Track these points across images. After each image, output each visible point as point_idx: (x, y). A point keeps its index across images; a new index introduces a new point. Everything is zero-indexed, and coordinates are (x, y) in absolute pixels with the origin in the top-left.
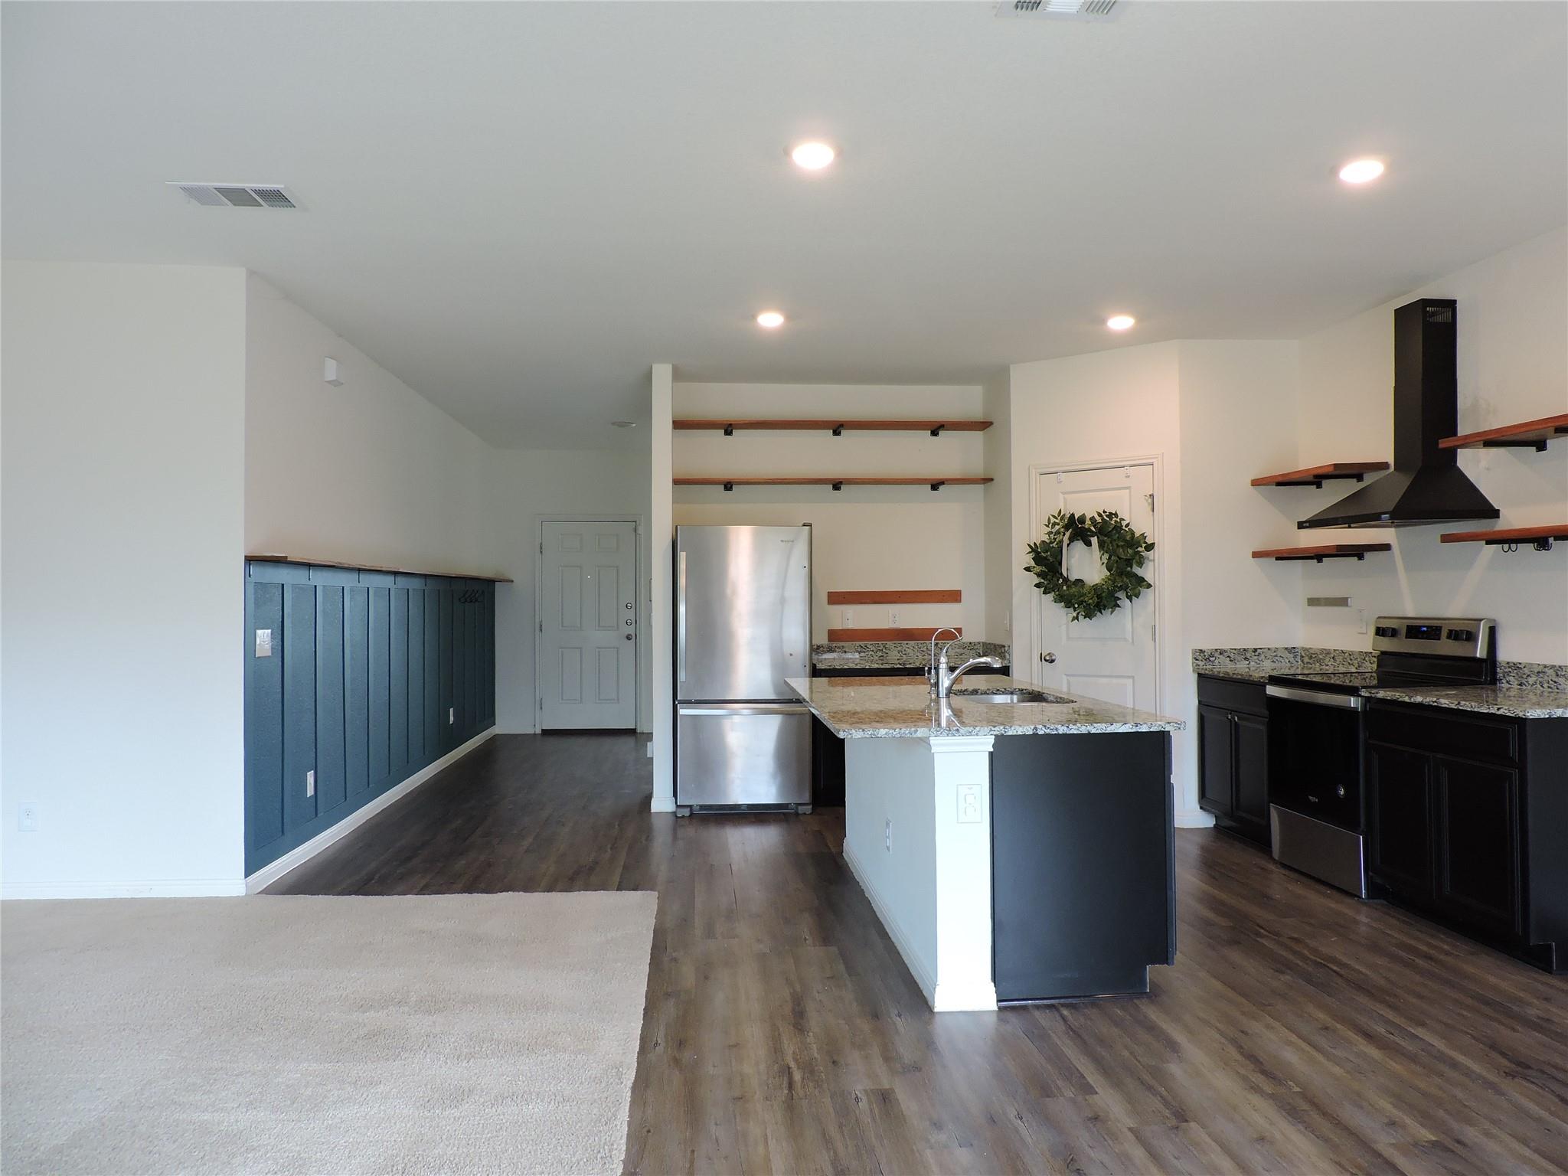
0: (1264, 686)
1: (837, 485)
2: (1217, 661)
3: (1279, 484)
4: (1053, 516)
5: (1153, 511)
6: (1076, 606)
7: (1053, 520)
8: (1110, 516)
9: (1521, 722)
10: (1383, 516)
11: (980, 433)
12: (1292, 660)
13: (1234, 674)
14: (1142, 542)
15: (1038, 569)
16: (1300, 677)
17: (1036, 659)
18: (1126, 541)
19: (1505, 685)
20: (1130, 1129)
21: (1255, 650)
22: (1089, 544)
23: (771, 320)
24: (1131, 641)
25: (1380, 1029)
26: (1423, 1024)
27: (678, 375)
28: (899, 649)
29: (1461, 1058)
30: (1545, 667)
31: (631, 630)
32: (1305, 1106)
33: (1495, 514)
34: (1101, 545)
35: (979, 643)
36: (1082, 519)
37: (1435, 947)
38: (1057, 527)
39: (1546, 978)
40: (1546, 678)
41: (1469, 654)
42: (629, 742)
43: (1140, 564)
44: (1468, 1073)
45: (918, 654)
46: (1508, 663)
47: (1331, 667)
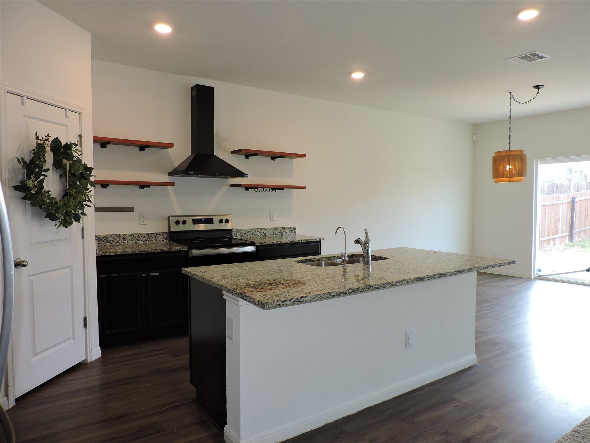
5: (81, 146)
30: (251, 229)
40: (252, 233)
41: (229, 228)
47: (122, 243)
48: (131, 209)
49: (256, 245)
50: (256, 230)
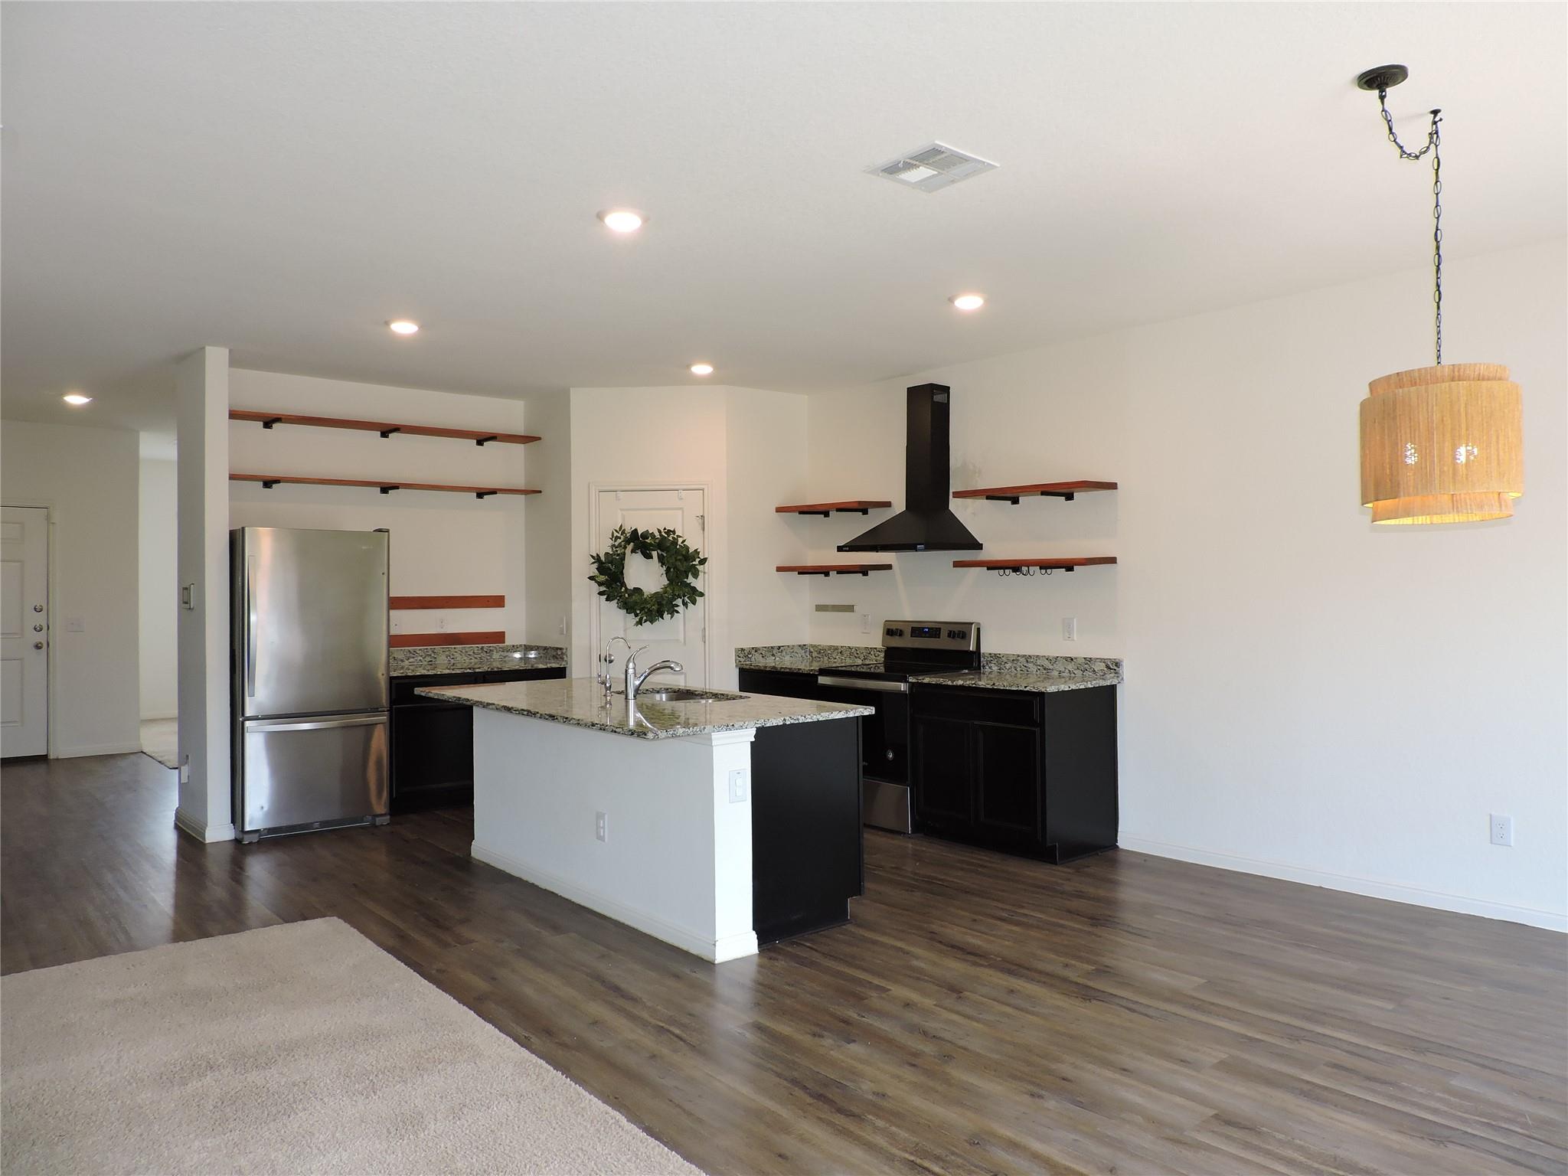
0: (816, 677)
1: (385, 489)
2: (753, 658)
3: (801, 513)
4: (616, 531)
5: (704, 530)
6: (638, 612)
7: (616, 534)
8: (669, 532)
9: (1041, 694)
10: (918, 546)
11: (521, 446)
12: (804, 655)
13: (782, 668)
14: (696, 556)
15: (602, 578)
16: (840, 668)
17: (595, 661)
18: (683, 555)
19: (987, 669)
20: (935, 1005)
21: (780, 647)
22: (649, 557)
23: (404, 328)
24: (683, 641)
25: (1005, 915)
26: (1023, 907)
27: (235, 361)
28: (447, 653)
29: (1062, 922)
30: (1018, 656)
31: (41, 637)
32: (1015, 967)
33: (979, 546)
34: (661, 559)
35: (521, 646)
36: (645, 535)
37: (981, 860)
38: (619, 541)
39: (1054, 867)
40: (1019, 664)
41: (967, 649)
42: (41, 769)
43: (696, 575)
44: (1073, 929)
45: (466, 658)
46: (990, 654)
47: (839, 660)
48: (850, 608)
49: (908, 682)
50: (1028, 658)
